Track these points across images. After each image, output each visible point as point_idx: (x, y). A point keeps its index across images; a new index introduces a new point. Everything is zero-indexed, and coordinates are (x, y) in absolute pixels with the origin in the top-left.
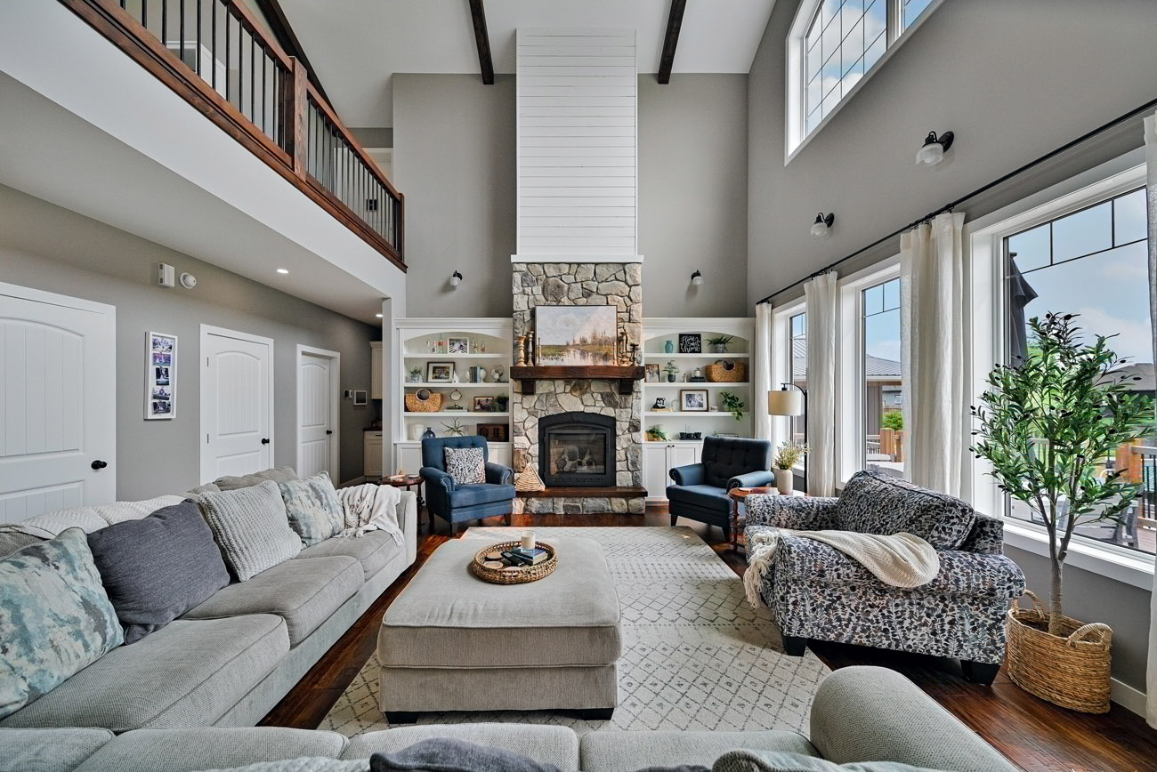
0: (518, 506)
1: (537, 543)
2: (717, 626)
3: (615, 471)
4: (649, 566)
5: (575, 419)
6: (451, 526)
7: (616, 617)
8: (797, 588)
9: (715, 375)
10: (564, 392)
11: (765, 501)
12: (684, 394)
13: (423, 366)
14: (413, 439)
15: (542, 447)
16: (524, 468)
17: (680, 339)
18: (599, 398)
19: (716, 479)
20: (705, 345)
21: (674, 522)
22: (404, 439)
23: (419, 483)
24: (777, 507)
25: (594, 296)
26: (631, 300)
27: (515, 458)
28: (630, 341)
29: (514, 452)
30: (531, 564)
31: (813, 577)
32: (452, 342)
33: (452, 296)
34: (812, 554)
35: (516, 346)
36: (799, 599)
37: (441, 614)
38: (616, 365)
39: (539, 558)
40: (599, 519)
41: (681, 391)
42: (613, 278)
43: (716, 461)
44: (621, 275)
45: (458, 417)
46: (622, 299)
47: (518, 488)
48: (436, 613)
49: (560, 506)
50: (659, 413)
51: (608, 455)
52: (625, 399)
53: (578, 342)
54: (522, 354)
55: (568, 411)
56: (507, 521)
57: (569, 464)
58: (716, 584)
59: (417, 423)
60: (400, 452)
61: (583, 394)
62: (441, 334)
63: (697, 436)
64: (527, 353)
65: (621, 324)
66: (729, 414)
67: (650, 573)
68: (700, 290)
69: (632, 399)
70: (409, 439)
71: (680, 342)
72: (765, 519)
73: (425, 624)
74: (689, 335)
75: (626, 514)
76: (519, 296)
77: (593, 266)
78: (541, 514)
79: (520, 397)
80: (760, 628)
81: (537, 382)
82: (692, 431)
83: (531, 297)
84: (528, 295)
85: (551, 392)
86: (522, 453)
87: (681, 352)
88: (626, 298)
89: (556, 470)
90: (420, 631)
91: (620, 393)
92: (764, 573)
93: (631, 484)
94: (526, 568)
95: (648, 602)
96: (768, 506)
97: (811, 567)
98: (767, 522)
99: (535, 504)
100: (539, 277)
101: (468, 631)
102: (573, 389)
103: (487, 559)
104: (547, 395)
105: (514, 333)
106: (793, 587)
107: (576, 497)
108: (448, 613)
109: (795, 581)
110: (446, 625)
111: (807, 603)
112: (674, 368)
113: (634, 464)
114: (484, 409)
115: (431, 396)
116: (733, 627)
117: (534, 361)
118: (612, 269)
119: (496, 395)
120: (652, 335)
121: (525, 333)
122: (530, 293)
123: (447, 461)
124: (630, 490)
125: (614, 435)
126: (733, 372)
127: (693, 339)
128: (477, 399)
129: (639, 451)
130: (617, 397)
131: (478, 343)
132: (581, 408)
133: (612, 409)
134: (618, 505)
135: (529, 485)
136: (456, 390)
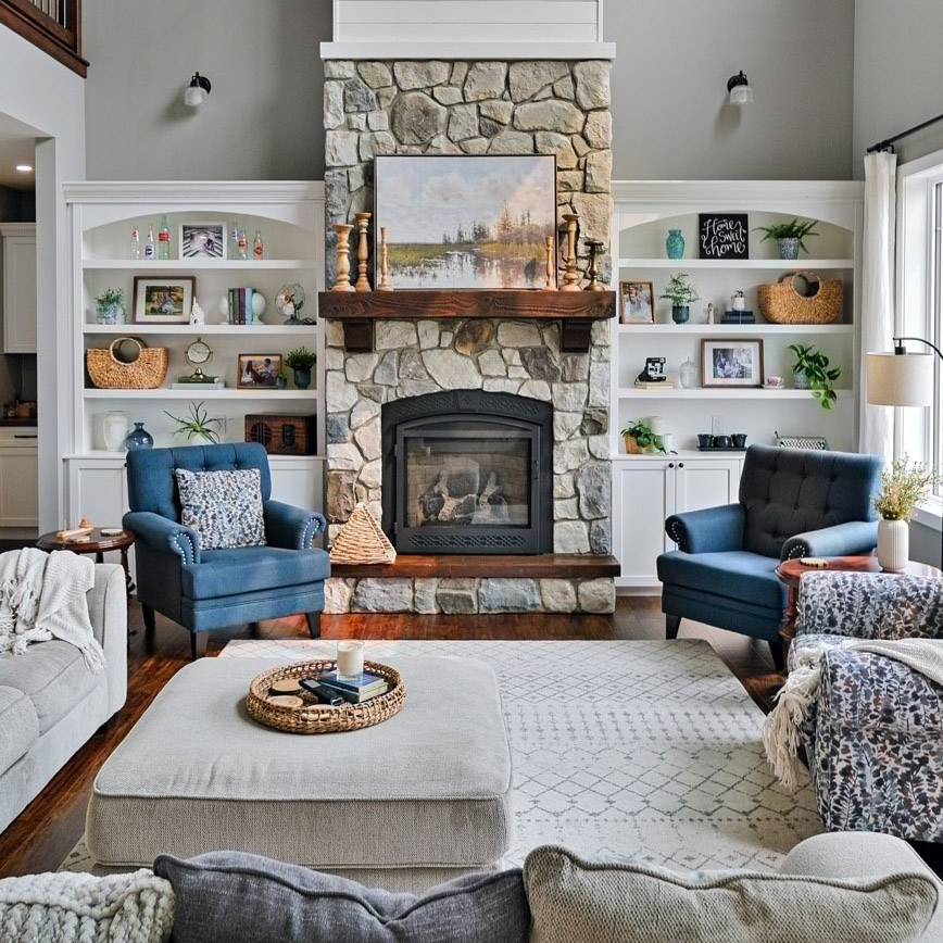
0: (336, 596)
1: (366, 664)
2: (715, 822)
3: (550, 520)
4: (605, 718)
5: (463, 405)
6: (193, 636)
7: (500, 786)
8: (850, 744)
9: (776, 309)
10: (439, 347)
11: (836, 586)
12: (709, 348)
13: (123, 287)
14: (105, 448)
15: (390, 469)
16: (349, 512)
17: (701, 226)
18: (516, 360)
19: (768, 538)
20: (757, 241)
21: (672, 632)
22: (83, 449)
23: (124, 548)
24: (858, 597)
25: (506, 133)
26: (588, 143)
27: (331, 491)
28: (585, 233)
29: (327, 478)
30: (354, 700)
31: (873, 722)
32: (189, 233)
33: (187, 129)
34: (872, 681)
35: (331, 245)
36: (853, 764)
37: (195, 778)
38: (553, 287)
39: (369, 689)
40: (512, 624)
41: (704, 341)
42: (547, 93)
43: (768, 501)
44: (564, 88)
45: (203, 402)
46: (566, 139)
47: (336, 557)
48: (186, 777)
49: (428, 595)
50: (652, 391)
51: (537, 485)
52: (574, 363)
53: (468, 237)
54: (345, 263)
55: (449, 387)
56: (313, 626)
57: (450, 505)
58: (730, 751)
59: (112, 413)
60: (77, 477)
61: (481, 350)
62: (164, 216)
63: (736, 443)
64: (355, 262)
65: (565, 196)
66: (807, 394)
67: (603, 731)
68: (745, 116)
69: (590, 362)
70: (94, 447)
71: (702, 232)
72: (832, 622)
73: (168, 792)
74: (721, 217)
75: (574, 614)
76: (338, 132)
77: (503, 67)
78: (386, 613)
79: (340, 356)
80: (797, 824)
81: (379, 324)
82: (727, 431)
83: (366, 136)
84: (359, 130)
85: (409, 348)
86: (345, 479)
87: (703, 255)
88: (577, 138)
89: (421, 516)
90: (159, 805)
91: (564, 349)
92: (799, 719)
93: (586, 549)
94: (346, 706)
95: (588, 781)
96: (840, 595)
97: (868, 705)
98: (838, 628)
99: (376, 594)
100: (384, 92)
101: (242, 805)
102: (459, 340)
103: (273, 693)
104: (401, 352)
105: (328, 215)
106: (843, 742)
107: (464, 577)
108: (207, 776)
109: (847, 732)
110: (204, 796)
111: (868, 771)
112: (686, 290)
113: (593, 504)
114: (261, 381)
115: (143, 353)
116: (745, 824)
117: (371, 281)
118: (545, 72)
119: (288, 349)
120: (633, 219)
121: (352, 217)
122: (363, 127)
123: (183, 499)
124: (586, 563)
125: (550, 441)
126: (817, 300)
127: (729, 225)
128: (245, 359)
129: (603, 476)
130: (556, 358)
131: (251, 236)
132: (476, 382)
133: (544, 384)
134: (556, 595)
135: (361, 551)
136: (199, 339)
